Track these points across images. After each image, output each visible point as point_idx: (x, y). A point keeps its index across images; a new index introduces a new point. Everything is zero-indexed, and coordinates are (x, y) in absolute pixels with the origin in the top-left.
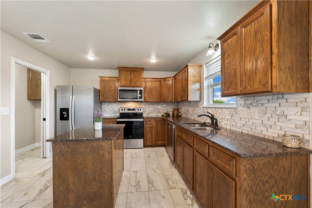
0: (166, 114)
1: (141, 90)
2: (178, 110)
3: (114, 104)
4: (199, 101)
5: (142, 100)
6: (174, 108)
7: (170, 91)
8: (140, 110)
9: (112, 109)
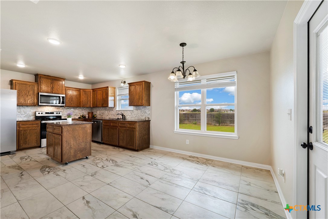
0: (83, 116)
1: (64, 97)
2: (92, 113)
3: (27, 108)
4: (113, 108)
5: (64, 105)
6: (89, 111)
7: (89, 99)
8: (59, 113)
9: (24, 112)
